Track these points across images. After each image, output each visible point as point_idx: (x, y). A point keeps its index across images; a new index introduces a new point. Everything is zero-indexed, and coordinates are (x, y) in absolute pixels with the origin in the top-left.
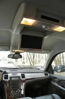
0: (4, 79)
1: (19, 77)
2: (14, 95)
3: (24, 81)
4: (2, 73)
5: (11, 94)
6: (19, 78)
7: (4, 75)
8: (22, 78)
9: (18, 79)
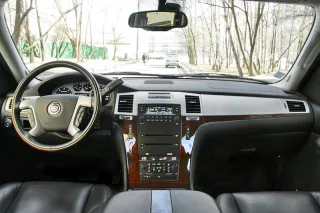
0: (116, 112)
1: (176, 107)
2: (152, 171)
3: (194, 125)
4: (106, 89)
5: (142, 166)
6: (173, 111)
7: (118, 95)
8: (188, 111)
9: (170, 113)
